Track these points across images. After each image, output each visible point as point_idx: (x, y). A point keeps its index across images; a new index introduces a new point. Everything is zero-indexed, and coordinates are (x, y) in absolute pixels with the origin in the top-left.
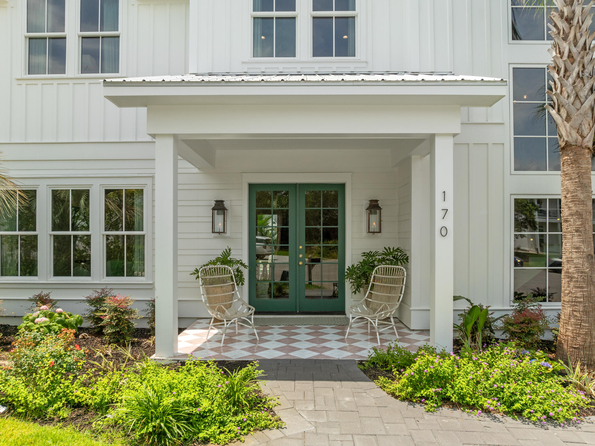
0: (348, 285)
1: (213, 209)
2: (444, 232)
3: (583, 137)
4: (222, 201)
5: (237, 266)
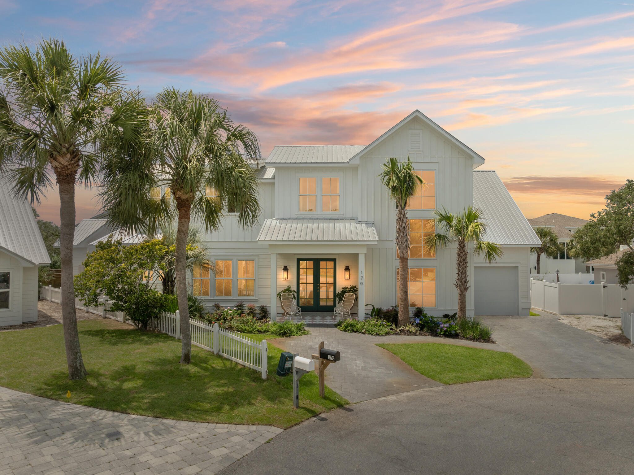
0: (337, 301)
1: (283, 270)
2: (362, 284)
3: (404, 255)
4: (287, 266)
5: (293, 293)
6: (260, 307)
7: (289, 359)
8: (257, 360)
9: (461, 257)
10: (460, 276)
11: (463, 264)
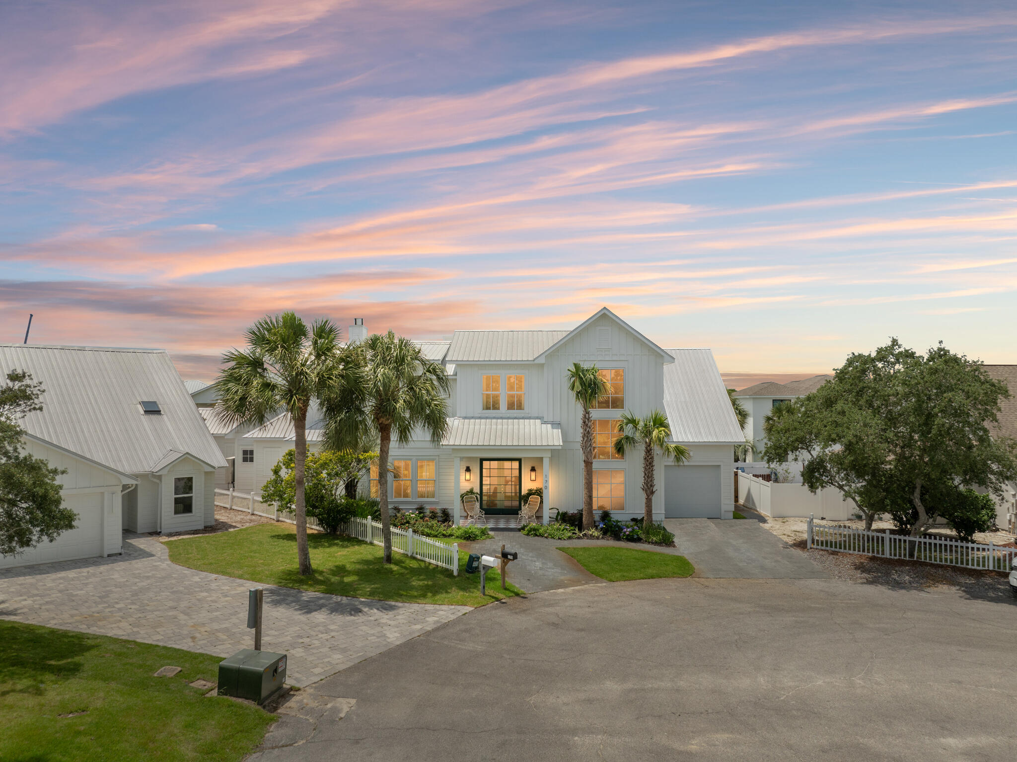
1: (466, 471)
4: (469, 467)
5: (476, 495)
6: (441, 509)
7: (475, 559)
8: (449, 561)
10: (647, 480)
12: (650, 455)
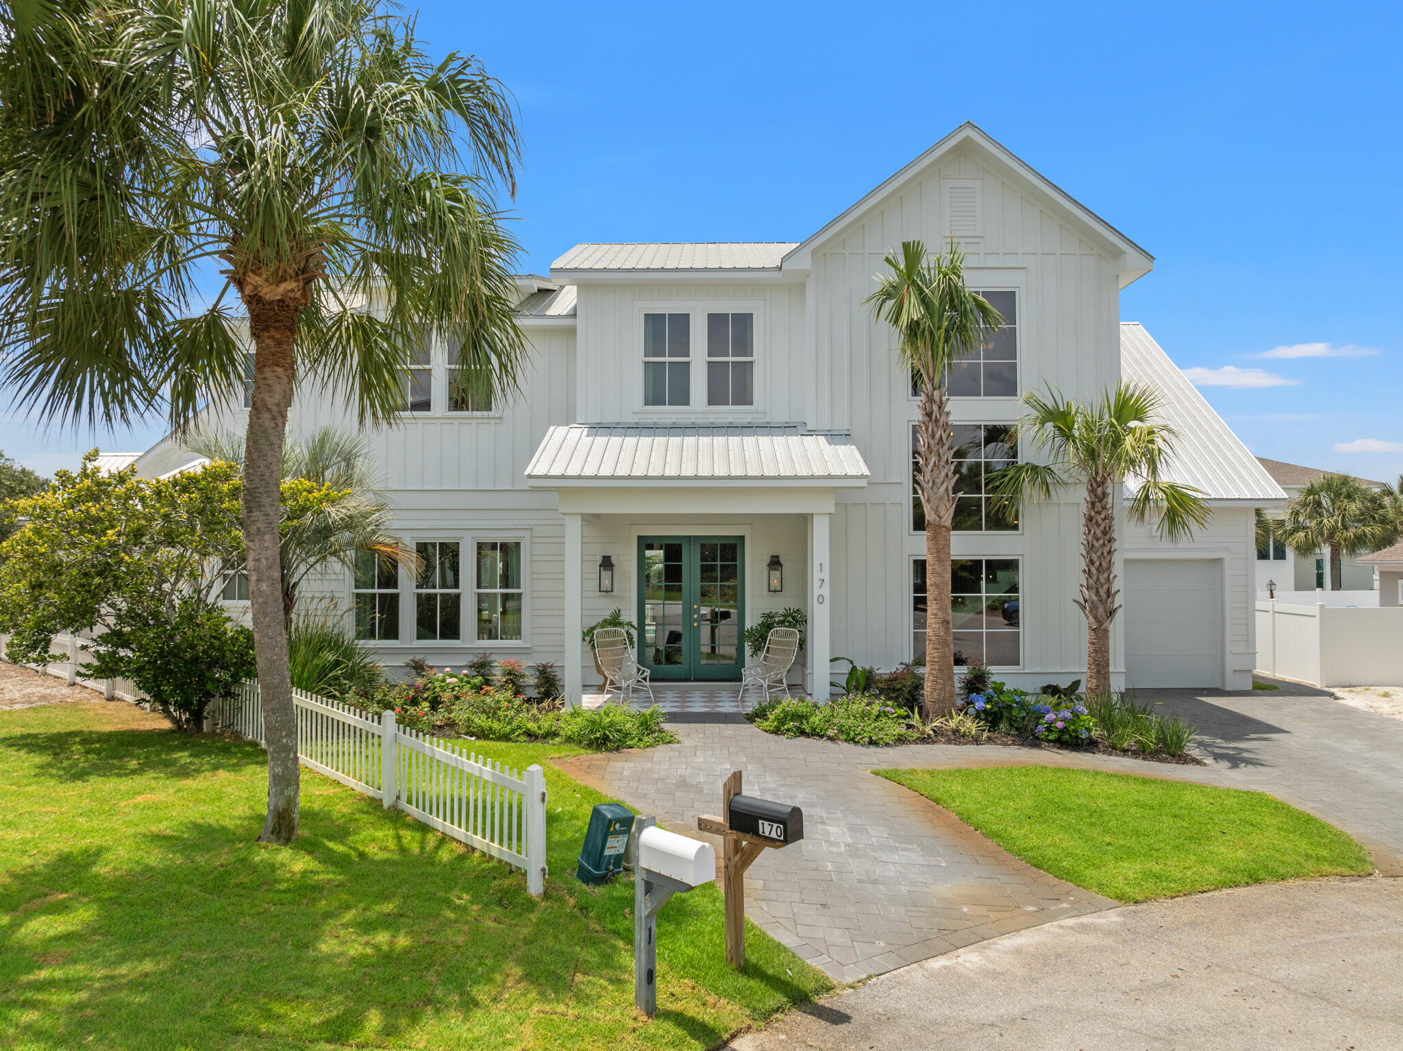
0: (748, 650)
1: (600, 566)
2: (821, 600)
3: (940, 518)
4: (609, 557)
5: (626, 628)
6: (537, 668)
7: (617, 826)
8: (514, 832)
9: (1098, 525)
10: (1095, 578)
11: (1104, 544)
12: (1104, 508)
